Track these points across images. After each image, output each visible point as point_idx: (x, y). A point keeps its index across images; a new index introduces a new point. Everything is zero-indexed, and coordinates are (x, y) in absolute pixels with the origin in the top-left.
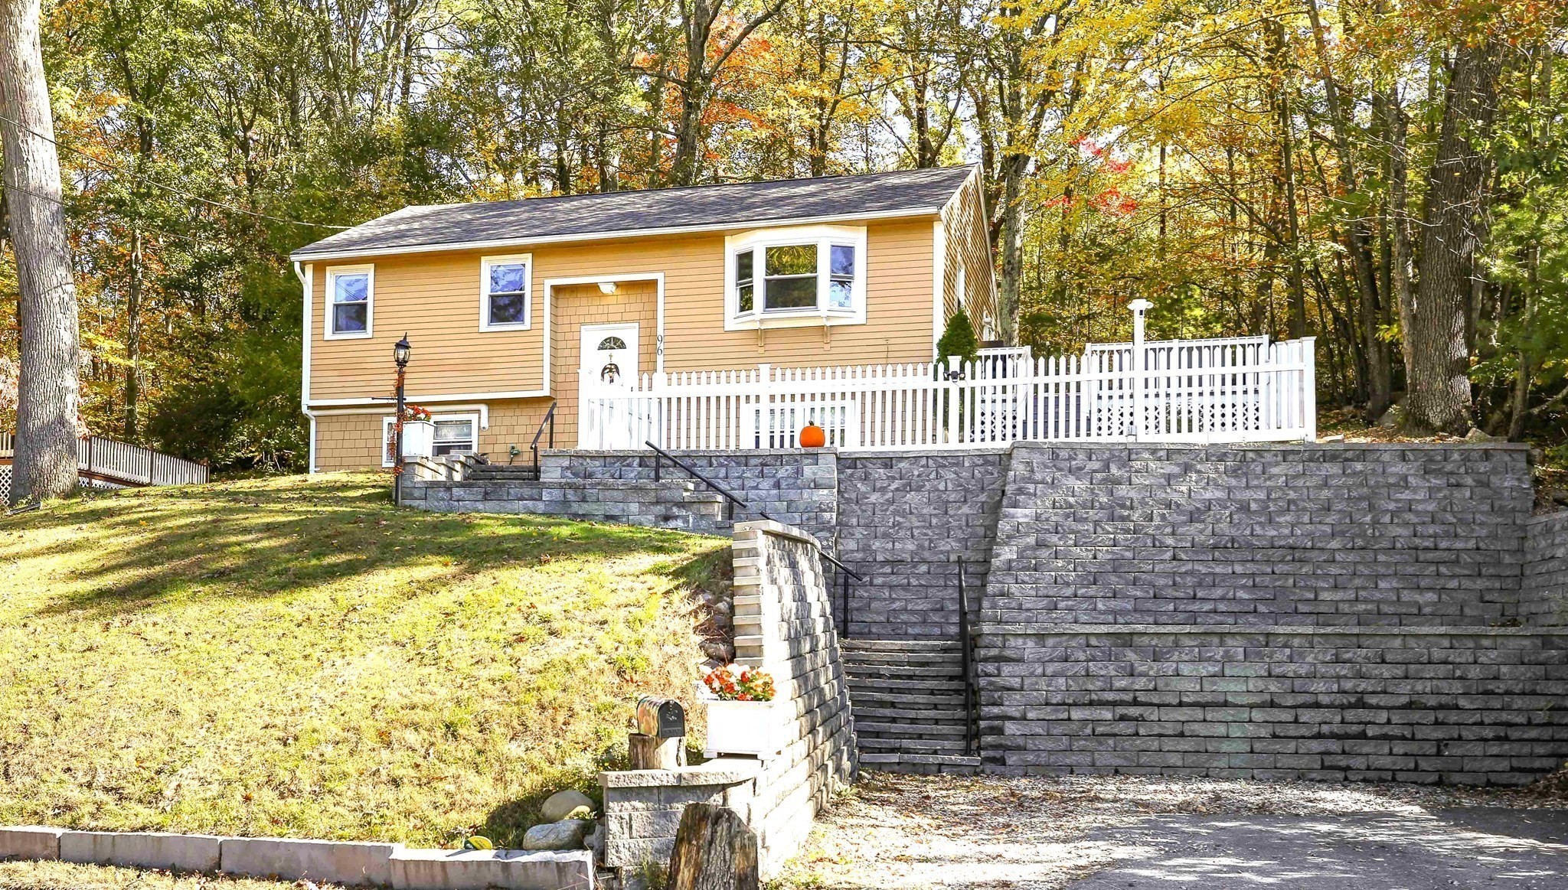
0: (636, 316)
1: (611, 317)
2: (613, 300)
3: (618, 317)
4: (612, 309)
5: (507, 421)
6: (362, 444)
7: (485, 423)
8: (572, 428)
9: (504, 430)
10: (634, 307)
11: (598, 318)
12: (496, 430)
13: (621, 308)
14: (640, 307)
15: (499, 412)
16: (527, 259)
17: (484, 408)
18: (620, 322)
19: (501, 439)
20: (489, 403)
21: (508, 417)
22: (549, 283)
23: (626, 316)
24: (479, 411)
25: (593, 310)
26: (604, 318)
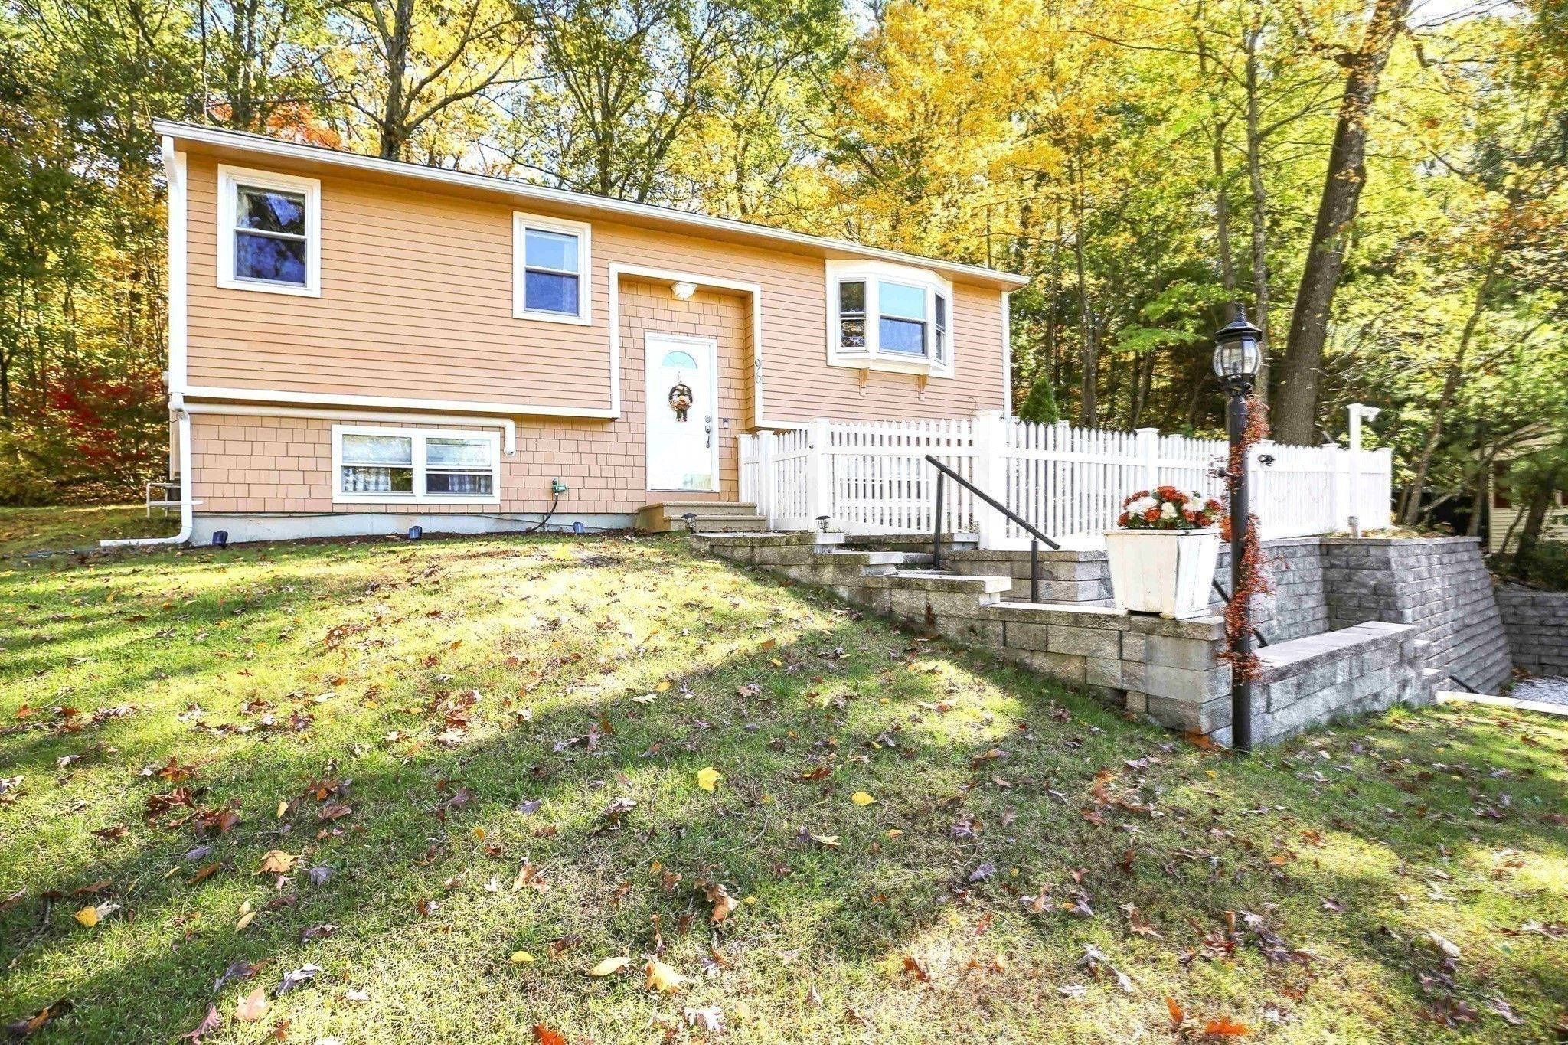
0: (712, 331)
1: (682, 327)
2: (684, 307)
3: (691, 329)
4: (683, 317)
5: (544, 445)
6: (291, 463)
7: (511, 445)
8: (639, 461)
9: (539, 457)
10: (709, 320)
11: (665, 325)
12: (527, 457)
13: (695, 318)
14: (717, 321)
15: (532, 431)
16: (584, 229)
17: (510, 425)
18: (695, 334)
19: (535, 469)
20: (519, 419)
21: (545, 439)
22: (615, 269)
23: (701, 329)
24: (502, 429)
25: (659, 315)
26: (674, 326)
